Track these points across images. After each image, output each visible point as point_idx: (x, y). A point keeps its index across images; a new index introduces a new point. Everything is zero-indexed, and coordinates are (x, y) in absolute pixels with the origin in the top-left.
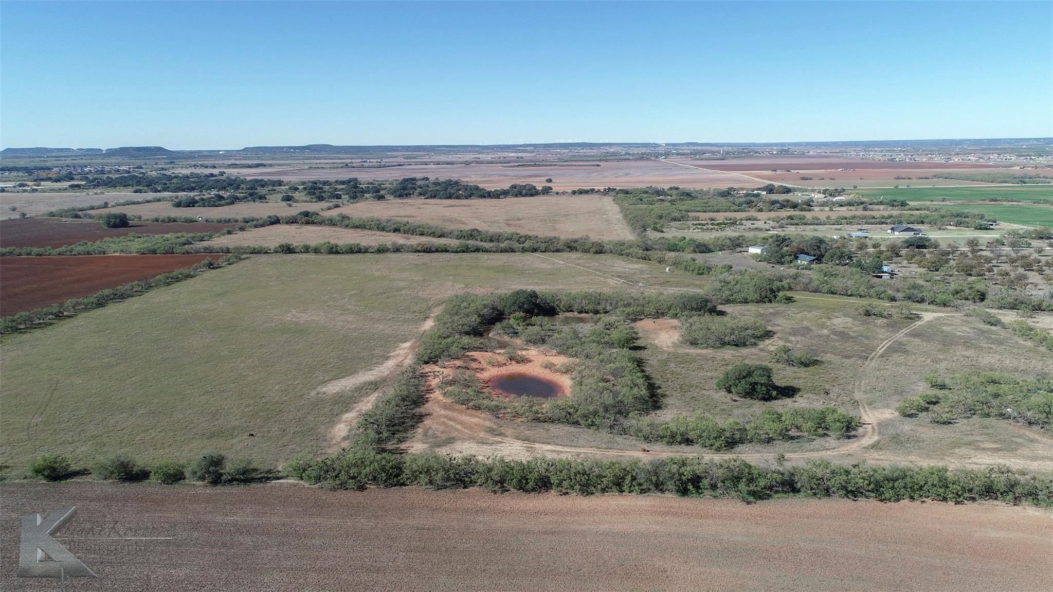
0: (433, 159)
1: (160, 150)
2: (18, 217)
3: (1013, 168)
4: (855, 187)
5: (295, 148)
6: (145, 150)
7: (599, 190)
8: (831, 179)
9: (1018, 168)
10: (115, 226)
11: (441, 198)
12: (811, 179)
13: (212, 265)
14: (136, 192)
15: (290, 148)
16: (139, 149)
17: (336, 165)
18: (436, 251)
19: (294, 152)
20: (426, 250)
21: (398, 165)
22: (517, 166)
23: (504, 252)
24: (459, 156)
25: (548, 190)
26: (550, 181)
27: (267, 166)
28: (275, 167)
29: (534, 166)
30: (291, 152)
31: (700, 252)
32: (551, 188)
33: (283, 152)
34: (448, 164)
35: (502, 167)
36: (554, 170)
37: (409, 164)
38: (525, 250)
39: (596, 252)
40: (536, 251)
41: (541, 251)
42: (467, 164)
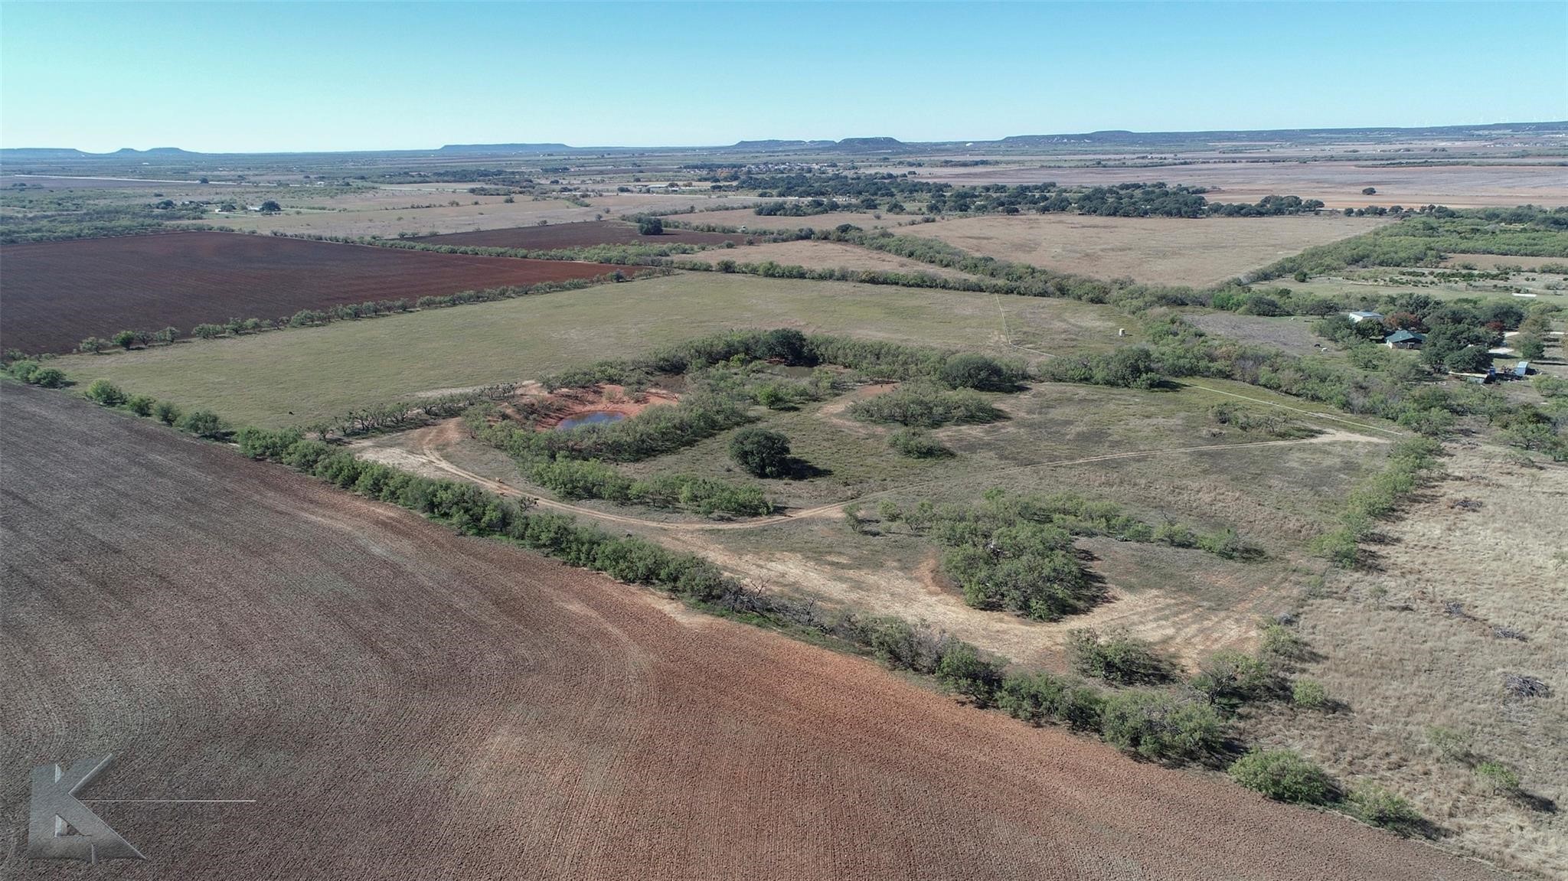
0: (1273, 153)
1: (890, 142)
2: (594, 219)
5: (1069, 137)
7: (1411, 210)
10: (647, 233)
11: (1101, 215)
13: (622, 278)
14: (761, 195)
15: (1063, 137)
16: (865, 141)
17: (1083, 163)
18: (885, 282)
19: (1066, 144)
20: (873, 280)
21: (1182, 164)
22: (1384, 166)
23: (968, 290)
24: (1327, 148)
25: (1314, 208)
26: (1371, 192)
27: (990, 164)
28: (1000, 166)
29: (1420, 165)
30: (1062, 143)
31: (1259, 315)
32: (1321, 204)
33: (1051, 143)
34: (1273, 161)
35: (1356, 166)
36: (1450, 172)
37: (1204, 162)
38: (996, 290)
39: (1092, 301)
40: (1012, 292)
41: (1019, 293)
42: (1304, 161)
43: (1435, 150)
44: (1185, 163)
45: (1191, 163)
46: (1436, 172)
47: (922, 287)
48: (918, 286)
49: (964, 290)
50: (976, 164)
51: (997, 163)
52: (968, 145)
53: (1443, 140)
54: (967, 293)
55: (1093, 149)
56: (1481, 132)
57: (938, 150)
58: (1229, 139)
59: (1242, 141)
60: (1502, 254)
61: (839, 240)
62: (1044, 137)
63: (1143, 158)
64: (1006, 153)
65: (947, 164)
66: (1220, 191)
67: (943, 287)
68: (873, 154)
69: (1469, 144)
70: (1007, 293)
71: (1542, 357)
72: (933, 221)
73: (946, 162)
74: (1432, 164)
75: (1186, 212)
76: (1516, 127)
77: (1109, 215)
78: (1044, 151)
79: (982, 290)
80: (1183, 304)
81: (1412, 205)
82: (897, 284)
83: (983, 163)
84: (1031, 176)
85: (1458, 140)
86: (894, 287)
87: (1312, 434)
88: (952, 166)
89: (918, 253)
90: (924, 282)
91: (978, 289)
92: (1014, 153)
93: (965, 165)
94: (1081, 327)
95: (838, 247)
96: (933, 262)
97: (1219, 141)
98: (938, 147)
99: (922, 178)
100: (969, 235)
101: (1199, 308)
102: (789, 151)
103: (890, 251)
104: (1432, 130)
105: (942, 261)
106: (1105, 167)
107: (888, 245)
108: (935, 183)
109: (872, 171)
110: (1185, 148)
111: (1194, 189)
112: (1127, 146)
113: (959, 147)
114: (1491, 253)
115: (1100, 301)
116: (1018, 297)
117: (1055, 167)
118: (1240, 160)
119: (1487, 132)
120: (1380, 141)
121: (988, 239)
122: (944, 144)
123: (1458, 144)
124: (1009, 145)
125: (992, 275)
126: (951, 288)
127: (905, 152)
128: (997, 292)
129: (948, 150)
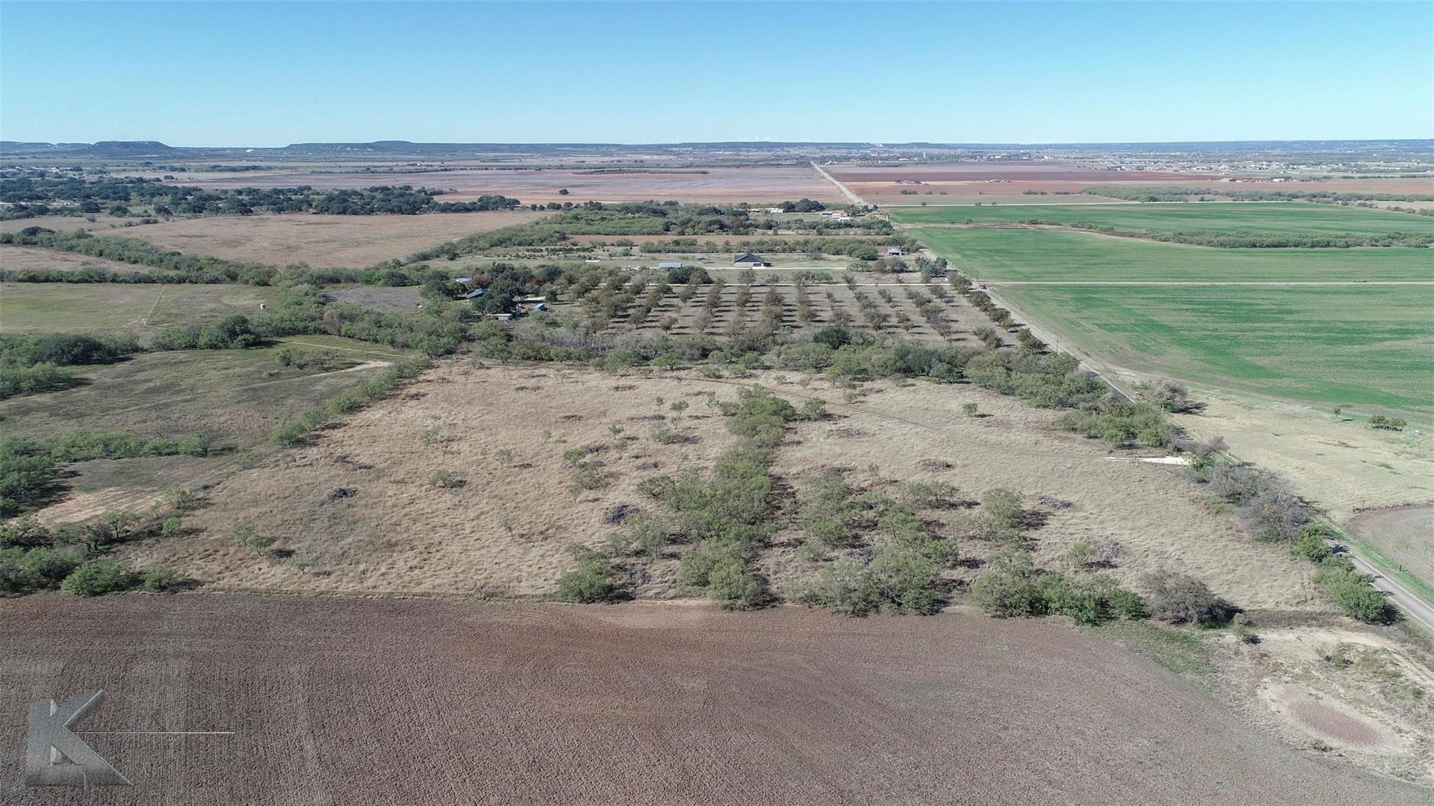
1: (156, 146)
3: (1222, 180)
4: (924, 204)
5: (352, 146)
6: (134, 146)
7: (579, 205)
8: (941, 194)
9: (1226, 180)
11: (333, 213)
12: (915, 193)
15: (346, 145)
16: (125, 145)
17: (353, 169)
18: (47, 280)
19: (348, 151)
20: (33, 279)
21: (443, 170)
22: (591, 173)
23: (140, 282)
24: (565, 159)
25: (512, 205)
26: (565, 192)
27: (262, 169)
28: (273, 171)
29: (616, 172)
30: (344, 151)
31: (394, 286)
32: (517, 202)
33: (335, 150)
34: (516, 168)
35: (574, 173)
36: (632, 178)
37: (462, 169)
38: (169, 281)
39: (258, 284)
40: (184, 282)
41: (191, 282)
42: (539, 169)
43: (636, 161)
44: (446, 170)
45: (451, 170)
46: (623, 177)
47: (90, 282)
48: (86, 281)
49: (136, 283)
50: (247, 169)
51: (270, 168)
52: (248, 151)
53: (647, 154)
54: (138, 285)
55: (373, 157)
56: (673, 149)
57: (213, 155)
58: (494, 151)
59: (503, 152)
60: (606, 234)
61: (25, 243)
62: (328, 145)
63: (413, 165)
64: (286, 159)
65: (214, 168)
66: (456, 193)
67: (113, 281)
68: (135, 159)
69: (663, 157)
70: (179, 282)
71: (556, 300)
72: (155, 222)
73: (214, 167)
74: (623, 172)
75: (406, 210)
76: (695, 146)
77: (339, 213)
78: (325, 159)
79: (154, 282)
80: (338, 281)
81: (579, 202)
82: (61, 281)
83: (254, 168)
84: (295, 180)
85: (656, 154)
86: (59, 284)
87: (353, 365)
88: (220, 171)
89: (107, 252)
90: (92, 277)
91: (149, 280)
92: (293, 159)
93: (234, 170)
94: (230, 306)
95: (21, 250)
96: (122, 260)
97: (485, 151)
98: (214, 153)
99: (178, 182)
100: (184, 233)
101: (350, 285)
102: (26, 154)
103: (80, 252)
104: (642, 147)
105: (130, 258)
106: (373, 172)
107: (78, 245)
108: (184, 187)
109: (122, 176)
110: (455, 157)
111: (432, 191)
112: (406, 154)
113: (239, 153)
114: (600, 234)
115: (266, 284)
116: (191, 285)
117: (326, 172)
118: (491, 168)
119: (677, 149)
120: (605, 154)
121: (202, 237)
122: (223, 149)
123: (656, 157)
124: (294, 151)
125: (176, 268)
126: (121, 282)
127: (174, 157)
128: (169, 282)
129: (226, 156)
